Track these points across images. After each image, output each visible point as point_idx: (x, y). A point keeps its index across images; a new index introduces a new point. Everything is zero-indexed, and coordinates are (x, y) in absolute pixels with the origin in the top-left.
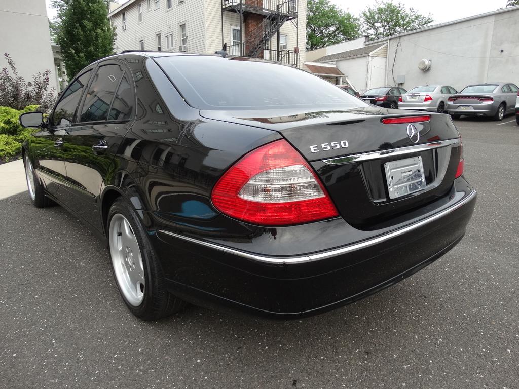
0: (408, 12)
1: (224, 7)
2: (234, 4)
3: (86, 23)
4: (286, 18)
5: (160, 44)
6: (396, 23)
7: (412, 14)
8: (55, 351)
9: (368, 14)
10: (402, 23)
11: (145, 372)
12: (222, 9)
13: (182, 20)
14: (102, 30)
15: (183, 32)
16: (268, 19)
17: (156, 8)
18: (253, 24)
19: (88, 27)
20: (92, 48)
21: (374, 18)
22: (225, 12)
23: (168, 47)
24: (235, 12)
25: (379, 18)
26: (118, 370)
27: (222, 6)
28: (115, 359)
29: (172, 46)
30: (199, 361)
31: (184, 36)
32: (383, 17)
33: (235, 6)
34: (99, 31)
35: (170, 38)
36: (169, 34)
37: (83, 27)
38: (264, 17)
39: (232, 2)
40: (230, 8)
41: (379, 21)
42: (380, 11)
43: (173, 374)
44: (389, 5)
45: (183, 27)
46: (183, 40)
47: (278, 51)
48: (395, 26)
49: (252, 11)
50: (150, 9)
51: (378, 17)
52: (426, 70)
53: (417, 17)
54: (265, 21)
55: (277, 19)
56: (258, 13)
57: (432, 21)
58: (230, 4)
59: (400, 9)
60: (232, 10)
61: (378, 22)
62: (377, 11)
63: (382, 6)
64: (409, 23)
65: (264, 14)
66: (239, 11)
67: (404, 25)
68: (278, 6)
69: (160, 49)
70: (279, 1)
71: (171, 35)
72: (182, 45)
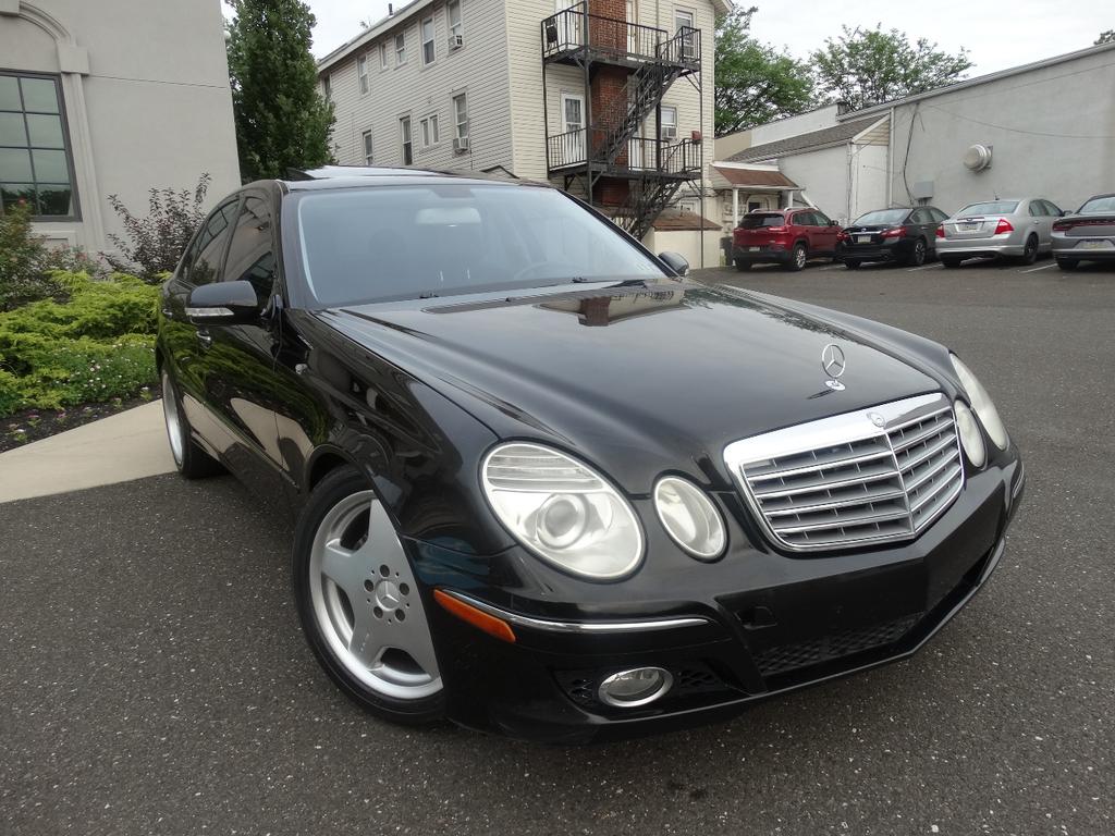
0: (914, 47)
1: (546, 55)
2: (571, 47)
3: (281, 99)
4: (674, 71)
5: (407, 136)
6: (887, 74)
7: (922, 54)
9: (829, 57)
10: (902, 72)
12: (545, 59)
13: (458, 86)
15: (459, 111)
16: (637, 75)
17: (399, 65)
18: (607, 87)
19: (284, 107)
21: (842, 65)
22: (550, 66)
23: (427, 143)
25: (851, 65)
27: (543, 54)
29: (436, 140)
31: (462, 117)
32: (861, 63)
33: (573, 52)
35: (430, 124)
36: (428, 117)
38: (630, 71)
39: (567, 44)
40: (562, 56)
41: (853, 71)
42: (854, 48)
44: (872, 37)
45: (460, 99)
46: (460, 126)
47: (658, 141)
48: (885, 80)
49: (607, 61)
50: (385, 68)
51: (850, 63)
52: (981, 168)
53: (936, 59)
54: (633, 80)
55: (657, 75)
56: (619, 63)
57: (966, 67)
58: (561, 49)
59: (896, 44)
60: (565, 59)
61: (849, 73)
62: (848, 51)
63: (857, 39)
64: (916, 72)
65: (630, 66)
66: (582, 62)
67: (906, 77)
68: (657, 47)
69: (408, 147)
70: (658, 38)
71: (434, 118)
72: (458, 137)
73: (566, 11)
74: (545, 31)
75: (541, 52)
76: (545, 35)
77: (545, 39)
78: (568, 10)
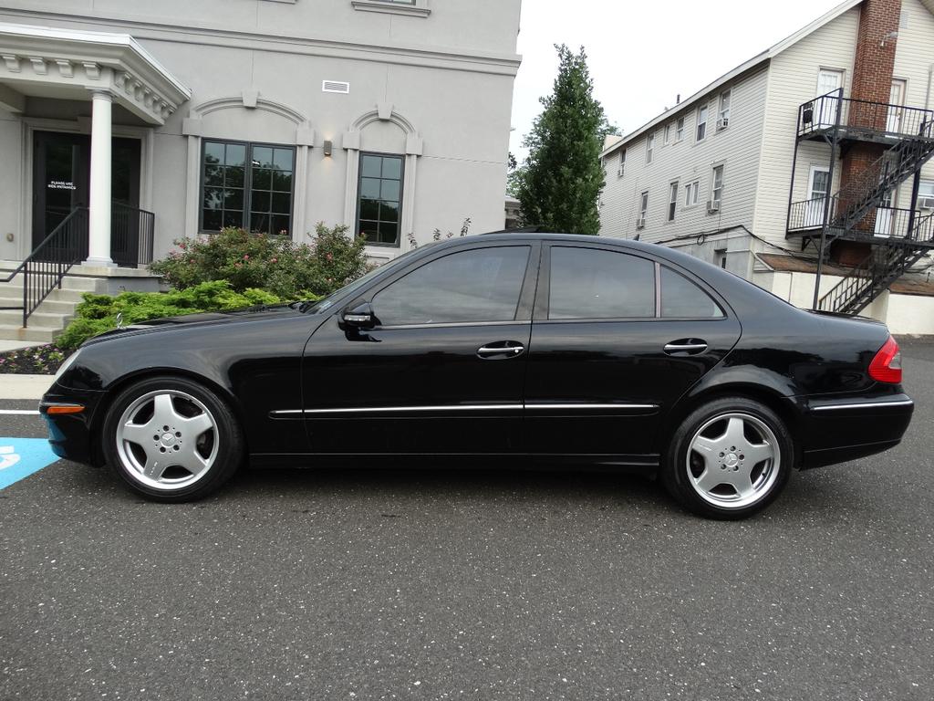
1: (801, 133)
2: (823, 127)
5: (674, 197)
8: (396, 602)
11: (489, 664)
12: (799, 139)
13: (718, 160)
14: (585, 179)
15: (717, 178)
16: (894, 150)
17: (677, 141)
18: (858, 162)
19: (565, 175)
20: (564, 206)
22: (803, 143)
23: (688, 203)
24: (823, 140)
26: (458, 649)
27: (798, 132)
28: (459, 635)
29: (695, 201)
30: (565, 680)
31: (718, 184)
33: (825, 131)
34: (579, 181)
35: (693, 188)
36: (692, 183)
37: (558, 175)
38: (887, 147)
39: (820, 124)
40: (814, 135)
43: (523, 682)
45: (719, 169)
46: (715, 191)
47: (912, 211)
49: (861, 138)
50: (667, 143)
54: (888, 154)
55: (916, 150)
56: (873, 140)
58: (815, 128)
60: (818, 137)
65: (886, 142)
66: (831, 139)
68: (923, 126)
69: (673, 206)
70: (925, 117)
71: (696, 184)
72: (713, 200)
73: (823, 97)
74: (802, 113)
75: (796, 131)
76: (802, 117)
77: (801, 120)
78: (825, 96)
